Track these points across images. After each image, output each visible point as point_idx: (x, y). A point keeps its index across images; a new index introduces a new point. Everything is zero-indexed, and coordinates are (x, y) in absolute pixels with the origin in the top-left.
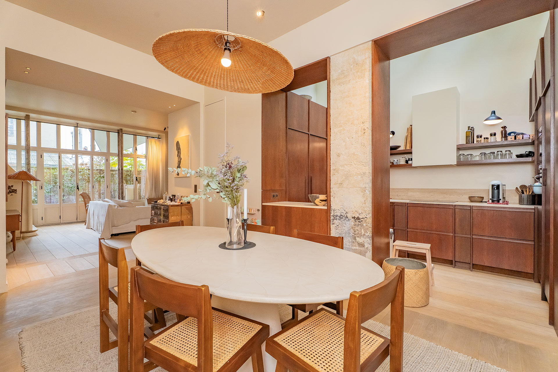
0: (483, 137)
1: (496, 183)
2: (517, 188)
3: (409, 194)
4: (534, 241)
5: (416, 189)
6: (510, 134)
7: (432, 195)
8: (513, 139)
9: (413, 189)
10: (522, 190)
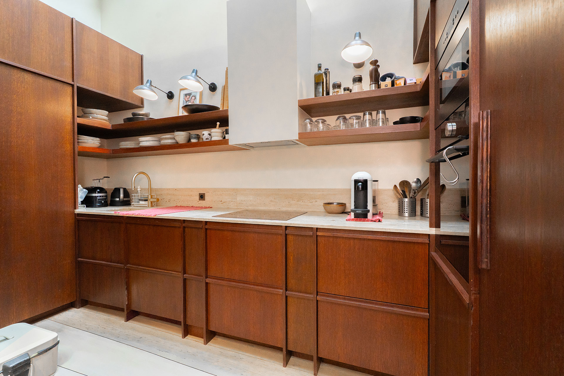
0: (342, 88)
1: (361, 175)
2: (395, 186)
3: (238, 200)
4: (429, 308)
5: (248, 189)
6: (384, 79)
7: (271, 201)
8: (390, 86)
9: (245, 190)
10: (403, 189)
